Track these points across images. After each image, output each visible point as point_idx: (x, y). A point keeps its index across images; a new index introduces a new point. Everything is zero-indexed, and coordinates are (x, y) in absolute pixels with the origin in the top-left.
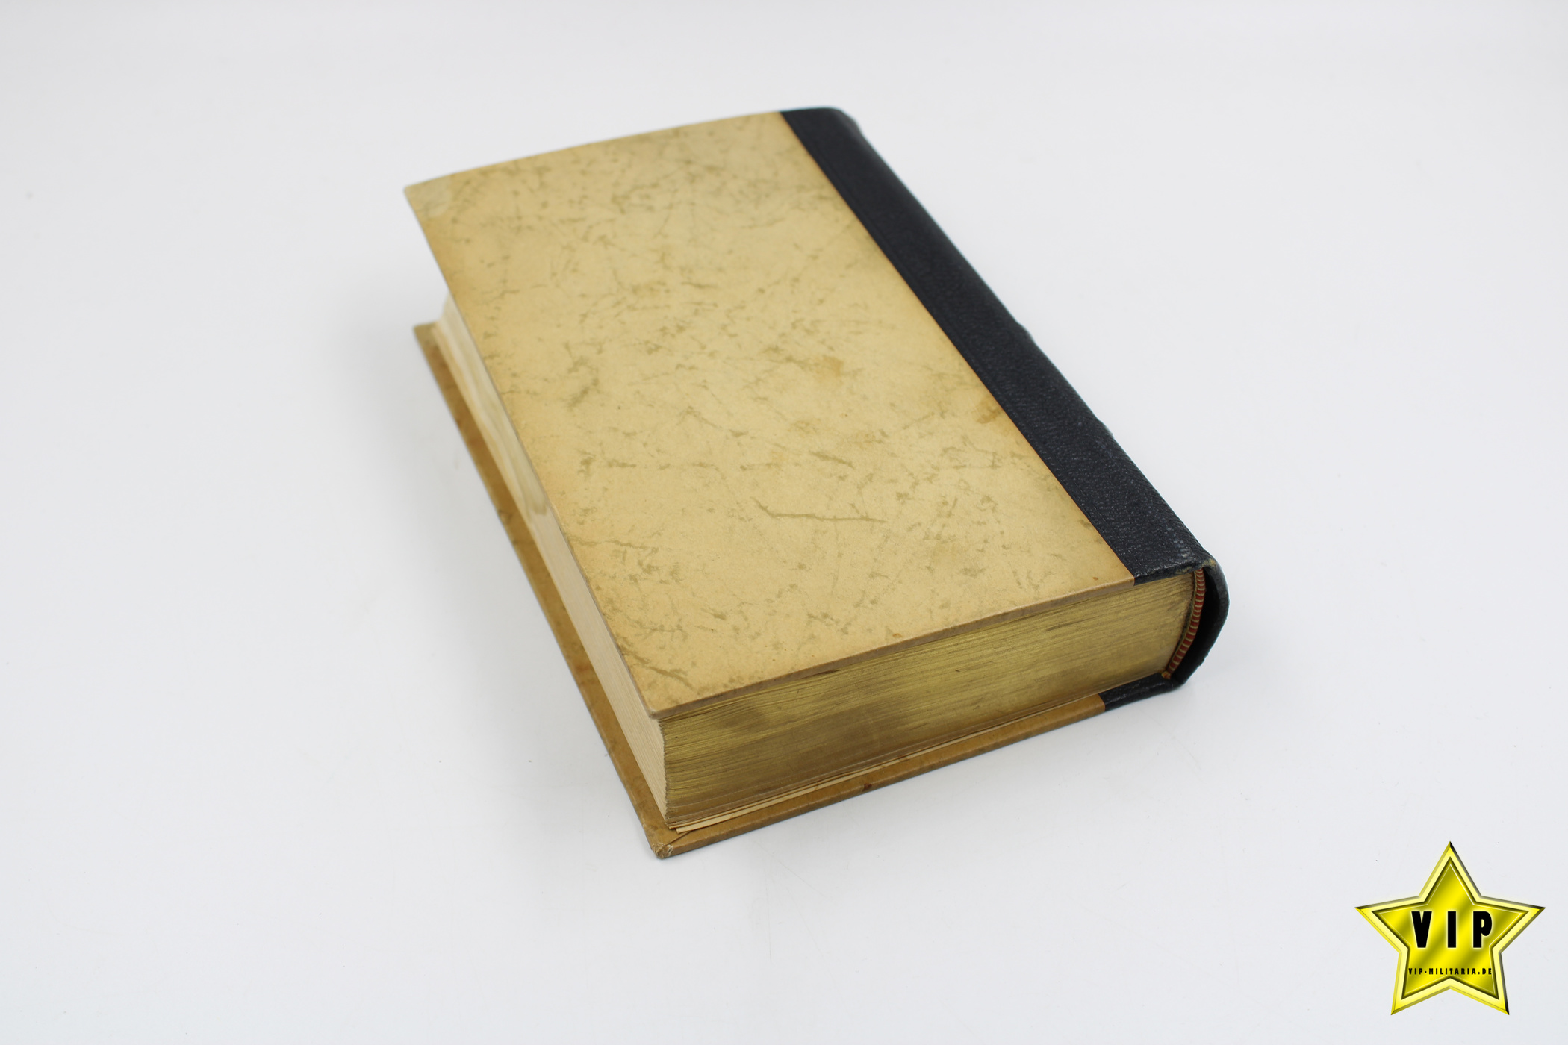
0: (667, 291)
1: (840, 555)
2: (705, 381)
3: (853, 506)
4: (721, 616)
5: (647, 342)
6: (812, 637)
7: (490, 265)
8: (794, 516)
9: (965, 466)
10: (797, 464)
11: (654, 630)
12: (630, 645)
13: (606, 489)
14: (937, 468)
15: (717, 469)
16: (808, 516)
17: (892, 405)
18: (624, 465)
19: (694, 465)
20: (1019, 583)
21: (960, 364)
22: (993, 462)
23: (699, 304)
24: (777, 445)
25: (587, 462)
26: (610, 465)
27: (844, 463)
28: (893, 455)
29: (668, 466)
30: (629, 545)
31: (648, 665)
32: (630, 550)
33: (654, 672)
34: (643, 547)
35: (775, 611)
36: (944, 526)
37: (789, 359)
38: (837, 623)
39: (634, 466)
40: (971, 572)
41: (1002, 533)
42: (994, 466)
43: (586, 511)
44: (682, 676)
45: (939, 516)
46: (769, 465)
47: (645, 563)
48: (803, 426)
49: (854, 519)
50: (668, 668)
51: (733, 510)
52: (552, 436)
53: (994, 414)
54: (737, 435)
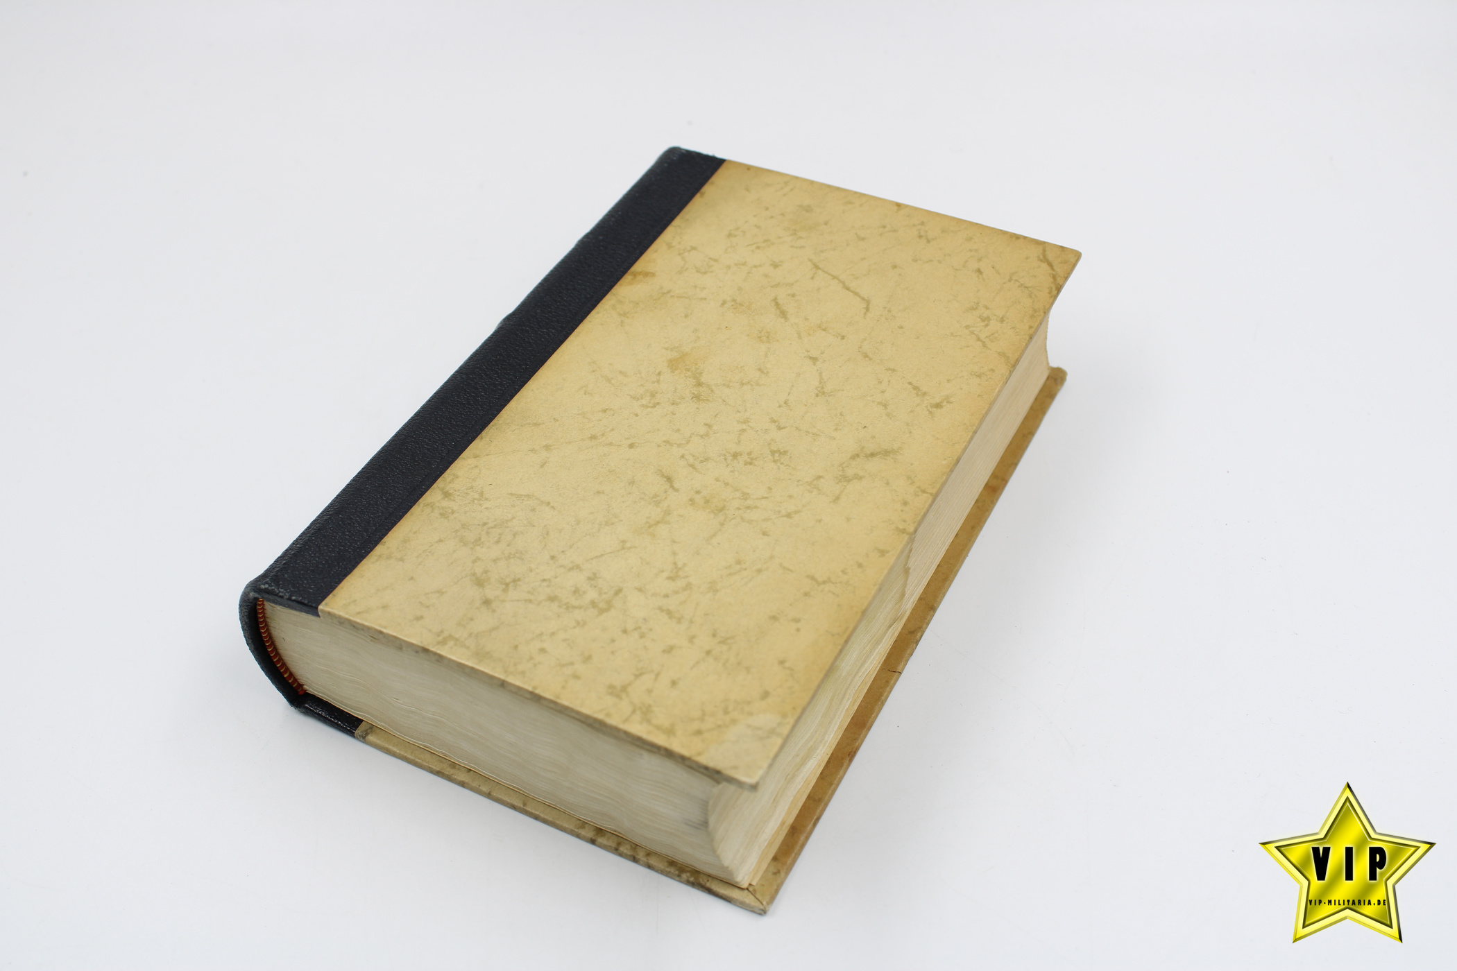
0: (698, 492)
1: (863, 259)
2: (780, 406)
3: (812, 278)
4: (979, 271)
5: (775, 461)
6: (943, 231)
7: (797, 621)
8: (856, 294)
9: (710, 258)
10: (806, 319)
11: (1026, 287)
12: (1052, 288)
13: (948, 381)
14: (729, 267)
15: (861, 348)
16: (848, 289)
17: (686, 316)
18: (916, 388)
19: (871, 359)
20: (792, 190)
21: (598, 313)
22: (689, 251)
23: (692, 466)
24: (800, 337)
25: (938, 406)
26: (925, 394)
27: (777, 302)
28: (740, 289)
29: (888, 369)
30: (979, 339)
31: (1054, 273)
32: (982, 336)
33: (1055, 268)
34: (972, 333)
35: (945, 255)
36: (780, 238)
37: (699, 384)
38: (919, 230)
39: (910, 383)
40: (808, 209)
41: (755, 216)
42: (693, 248)
43: (979, 376)
44: (1041, 257)
45: (773, 244)
46: (824, 330)
47: (983, 324)
48: (765, 339)
49: (823, 271)
50: (1045, 266)
51: (887, 319)
52: (938, 439)
53: (635, 275)
54: (814, 360)
